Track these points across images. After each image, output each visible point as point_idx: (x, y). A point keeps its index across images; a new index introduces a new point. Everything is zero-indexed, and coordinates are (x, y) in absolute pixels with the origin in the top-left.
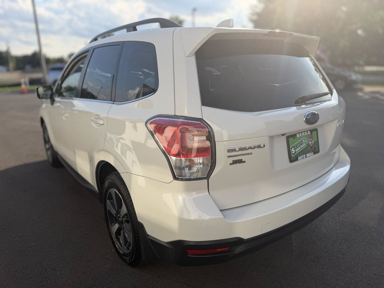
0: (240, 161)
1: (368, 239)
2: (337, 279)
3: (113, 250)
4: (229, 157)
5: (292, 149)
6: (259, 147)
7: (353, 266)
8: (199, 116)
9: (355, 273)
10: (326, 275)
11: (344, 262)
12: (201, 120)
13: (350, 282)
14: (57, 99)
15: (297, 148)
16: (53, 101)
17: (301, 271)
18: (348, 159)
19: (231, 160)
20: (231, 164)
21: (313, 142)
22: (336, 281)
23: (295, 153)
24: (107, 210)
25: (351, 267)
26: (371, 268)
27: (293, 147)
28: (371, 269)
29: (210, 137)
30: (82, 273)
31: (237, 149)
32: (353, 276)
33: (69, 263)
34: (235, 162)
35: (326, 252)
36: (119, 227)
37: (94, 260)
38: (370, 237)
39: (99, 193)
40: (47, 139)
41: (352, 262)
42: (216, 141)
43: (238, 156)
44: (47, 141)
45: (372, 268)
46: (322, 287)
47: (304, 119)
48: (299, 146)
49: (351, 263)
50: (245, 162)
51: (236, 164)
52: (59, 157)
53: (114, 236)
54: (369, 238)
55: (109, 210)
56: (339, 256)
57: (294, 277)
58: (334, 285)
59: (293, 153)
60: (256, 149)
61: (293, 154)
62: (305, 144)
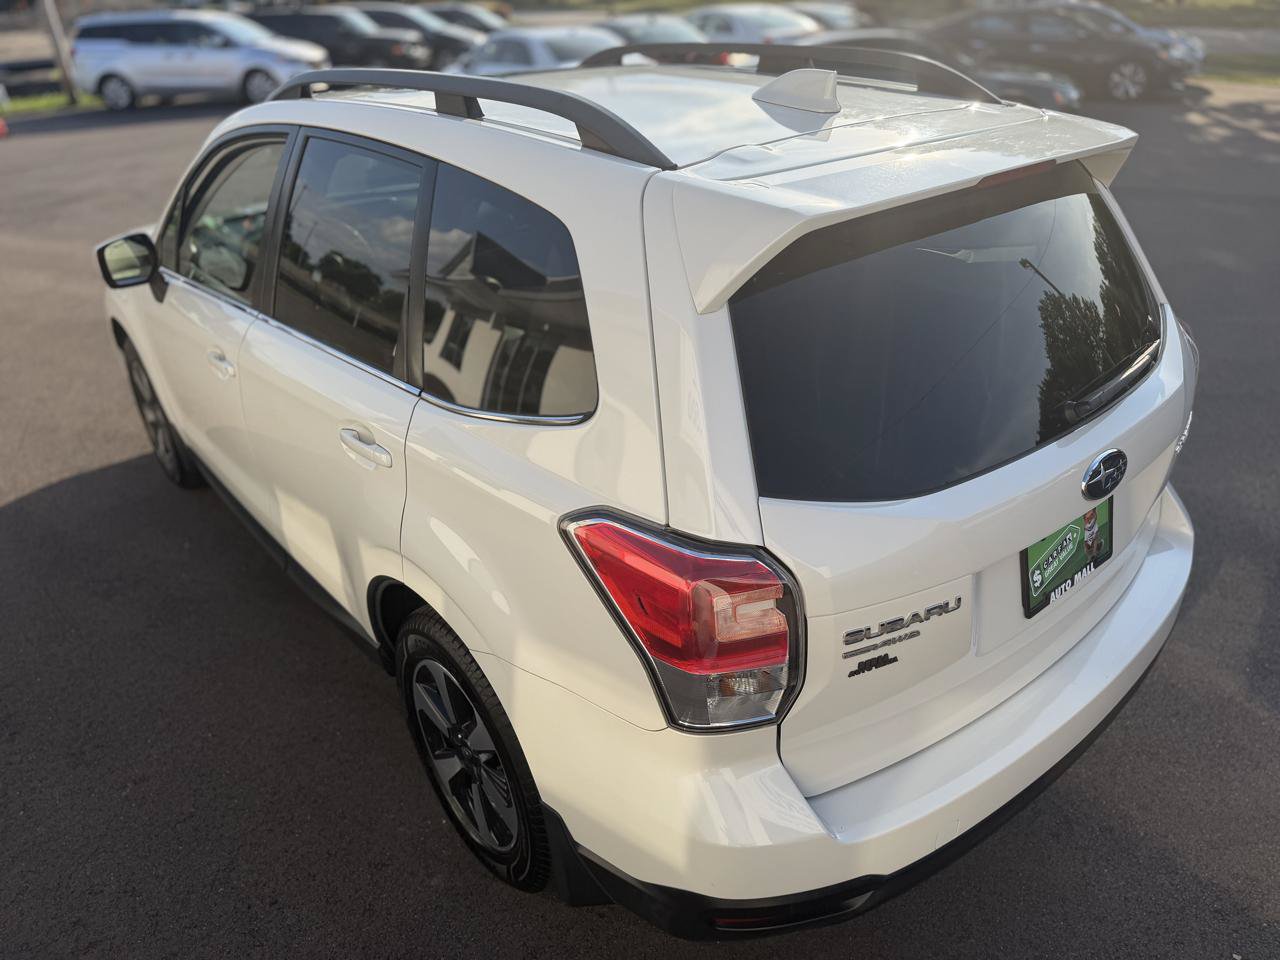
0: (884, 661)
1: (1218, 746)
2: (1125, 898)
3: (444, 822)
4: (847, 656)
5: (1033, 573)
6: (943, 609)
7: (1174, 848)
8: (753, 540)
9: (1177, 873)
10: (1094, 886)
11: (1146, 834)
12: (759, 552)
13: (1163, 907)
14: (177, 283)
15: (1048, 564)
16: (160, 290)
17: (1021, 874)
18: (1187, 530)
19: (853, 664)
20: (852, 674)
21: (1096, 529)
22: (1124, 907)
23: (1042, 584)
24: (418, 709)
25: (1167, 855)
26: (1225, 854)
27: (1038, 568)
28: (1225, 857)
29: (790, 601)
30: (362, 911)
31: (875, 630)
32: (1172, 885)
33: (314, 876)
34: (864, 667)
35: (1092, 800)
36: (462, 769)
37: (389, 862)
38: (1224, 738)
39: (381, 647)
40: (147, 395)
41: (1171, 836)
42: (808, 616)
43: (875, 647)
44: (146, 398)
45: (1228, 852)
46: (1084, 927)
47: (1084, 484)
48: (1054, 559)
49: (1166, 837)
50: (895, 659)
51: (870, 670)
52: (202, 469)
53: (447, 788)
54: (1220, 741)
55: (421, 711)
56: (1131, 812)
57: (1001, 895)
58: (1120, 917)
59: (1037, 584)
60: (934, 618)
61: (1037, 589)
62: (1074, 544)
